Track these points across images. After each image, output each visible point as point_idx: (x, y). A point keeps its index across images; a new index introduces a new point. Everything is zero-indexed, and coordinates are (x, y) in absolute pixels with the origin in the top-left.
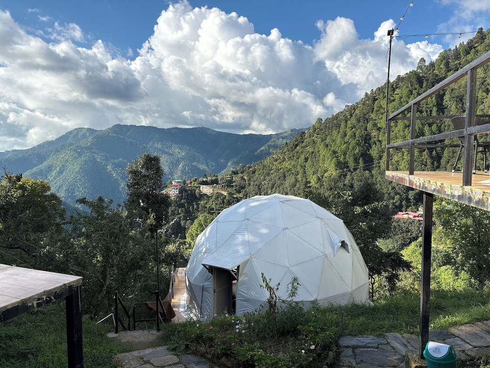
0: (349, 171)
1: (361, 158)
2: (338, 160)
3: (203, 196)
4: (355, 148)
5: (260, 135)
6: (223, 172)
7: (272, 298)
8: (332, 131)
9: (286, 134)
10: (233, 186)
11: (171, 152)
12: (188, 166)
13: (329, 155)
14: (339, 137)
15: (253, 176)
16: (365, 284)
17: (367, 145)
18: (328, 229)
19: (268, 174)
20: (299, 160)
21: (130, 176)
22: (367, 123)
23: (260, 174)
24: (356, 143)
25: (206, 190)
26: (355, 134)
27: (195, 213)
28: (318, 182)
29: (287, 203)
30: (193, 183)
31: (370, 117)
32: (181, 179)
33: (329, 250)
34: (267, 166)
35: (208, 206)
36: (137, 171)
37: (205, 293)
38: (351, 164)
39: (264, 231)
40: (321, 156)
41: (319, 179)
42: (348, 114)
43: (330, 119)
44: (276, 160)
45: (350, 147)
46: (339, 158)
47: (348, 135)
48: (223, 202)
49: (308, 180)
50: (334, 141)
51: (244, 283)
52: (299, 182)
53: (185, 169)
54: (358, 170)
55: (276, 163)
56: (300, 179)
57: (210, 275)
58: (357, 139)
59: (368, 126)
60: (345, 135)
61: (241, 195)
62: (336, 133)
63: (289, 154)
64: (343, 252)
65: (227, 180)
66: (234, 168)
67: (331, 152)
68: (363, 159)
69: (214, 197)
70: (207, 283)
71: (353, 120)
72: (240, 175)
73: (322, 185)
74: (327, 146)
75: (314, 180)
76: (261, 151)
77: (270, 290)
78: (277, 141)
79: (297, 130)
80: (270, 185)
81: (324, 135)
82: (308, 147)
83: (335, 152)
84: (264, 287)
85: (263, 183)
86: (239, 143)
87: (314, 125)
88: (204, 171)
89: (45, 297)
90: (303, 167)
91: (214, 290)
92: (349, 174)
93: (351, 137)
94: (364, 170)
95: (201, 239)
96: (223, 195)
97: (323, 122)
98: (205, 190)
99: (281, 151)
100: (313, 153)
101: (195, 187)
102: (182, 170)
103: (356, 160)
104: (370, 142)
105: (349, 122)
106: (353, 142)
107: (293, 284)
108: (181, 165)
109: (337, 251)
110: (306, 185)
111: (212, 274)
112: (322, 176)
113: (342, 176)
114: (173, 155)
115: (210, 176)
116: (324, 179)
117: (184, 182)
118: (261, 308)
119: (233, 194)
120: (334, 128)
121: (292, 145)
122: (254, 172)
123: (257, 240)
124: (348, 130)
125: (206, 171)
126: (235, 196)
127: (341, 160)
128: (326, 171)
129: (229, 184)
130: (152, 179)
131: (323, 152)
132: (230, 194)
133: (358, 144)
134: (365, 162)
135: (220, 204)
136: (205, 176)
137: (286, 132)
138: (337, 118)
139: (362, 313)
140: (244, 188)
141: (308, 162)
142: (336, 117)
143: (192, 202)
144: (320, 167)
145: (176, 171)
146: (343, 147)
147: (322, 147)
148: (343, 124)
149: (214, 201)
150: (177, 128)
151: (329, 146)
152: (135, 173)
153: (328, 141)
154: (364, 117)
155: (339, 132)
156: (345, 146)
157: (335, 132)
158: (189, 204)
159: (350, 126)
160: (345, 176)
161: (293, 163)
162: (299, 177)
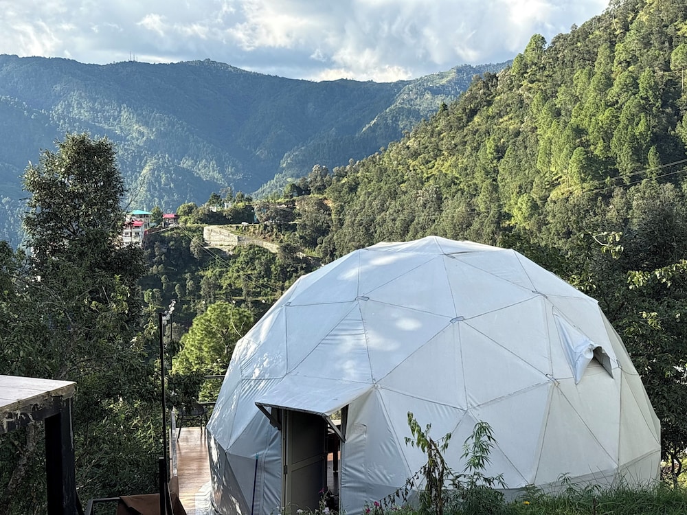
0: (620, 183)
1: (652, 149)
2: (587, 152)
3: (210, 256)
4: (636, 120)
5: (371, 82)
6: (265, 187)
7: (435, 465)
8: (572, 73)
9: (444, 81)
10: (294, 228)
11: (118, 132)
12: (167, 171)
13: (562, 140)
14: (591, 87)
15: (352, 200)
16: (650, 454)
17: (669, 110)
18: (562, 321)
19: (394, 195)
20: (480, 154)
21: (35, 195)
22: (671, 48)
23: (370, 194)
24: (639, 105)
25: (219, 237)
26: (636, 79)
27: (188, 302)
28: (531, 215)
29: (460, 258)
30: (183, 218)
31: (679, 33)
32: (149, 209)
33: (563, 370)
34: (389, 172)
35: (224, 283)
36: (54, 183)
37: (262, 475)
38: (625, 164)
39: (408, 325)
40: (541, 142)
41: (534, 207)
42: (616, 25)
43: (565, 38)
44: (415, 155)
45: (622, 117)
46: (592, 147)
47: (616, 83)
48: (268, 272)
49: (506, 209)
50: (576, 99)
51: (357, 448)
52: (479, 214)
53: (158, 180)
54: (644, 182)
55: (416, 163)
56: (482, 208)
57: (275, 431)
58: (642, 93)
59: (673, 58)
60: (609, 83)
61: (315, 253)
62: (583, 78)
63: (453, 138)
64: (597, 374)
65: (277, 211)
66: (298, 177)
67: (568, 132)
68: (659, 149)
69: (241, 259)
70: (266, 451)
71: (632, 41)
72: (315, 196)
73: (542, 223)
74: (558, 114)
75: (520, 209)
76: (373, 129)
77: (430, 447)
78: (418, 101)
79: (475, 70)
80: (398, 223)
81: (549, 84)
82: (506, 118)
83: (579, 131)
84: (416, 442)
85: (378, 218)
86: (311, 106)
87: (520, 56)
88: (212, 184)
89: (18, 412)
90: (492, 174)
91: (285, 467)
92: (618, 191)
93: (625, 88)
94: (660, 182)
95: (247, 349)
96: (265, 251)
97: (546, 47)
98: (217, 238)
99: (429, 128)
100: (518, 133)
101: (190, 230)
102: (150, 184)
103: (639, 154)
104: (678, 102)
105: (619, 47)
106: (630, 104)
107: (478, 439)
108: (147, 168)
109: (585, 371)
110: (498, 223)
111: (280, 429)
112: (544, 199)
113: (600, 198)
114: (126, 140)
115: (231, 198)
116: (549, 207)
117: (158, 216)
118: (409, 487)
119: (295, 250)
120: (576, 64)
121: (459, 113)
122: (353, 189)
123: (392, 346)
124: (616, 68)
125: (218, 186)
126: (301, 255)
127: (597, 152)
128: (554, 185)
129: (284, 220)
130: (96, 204)
131: (548, 132)
132: (288, 250)
133: (645, 108)
134: (663, 158)
135: (259, 277)
136: (217, 199)
137: (442, 76)
138: (587, 34)
139: (641, 509)
140: (325, 232)
141: (505, 158)
142: (583, 33)
143: (182, 272)
144: (538, 172)
145: (134, 185)
146: (604, 116)
147: (543, 116)
148: (602, 52)
149: (243, 269)
150: (133, 63)
151: (563, 113)
152: (46, 188)
153: (560, 99)
154: (661, 33)
155: (591, 74)
156: (607, 113)
157: (580, 75)
158: (171, 277)
159: (623, 56)
160: (607, 197)
161: (464, 161)
162: (480, 202)
